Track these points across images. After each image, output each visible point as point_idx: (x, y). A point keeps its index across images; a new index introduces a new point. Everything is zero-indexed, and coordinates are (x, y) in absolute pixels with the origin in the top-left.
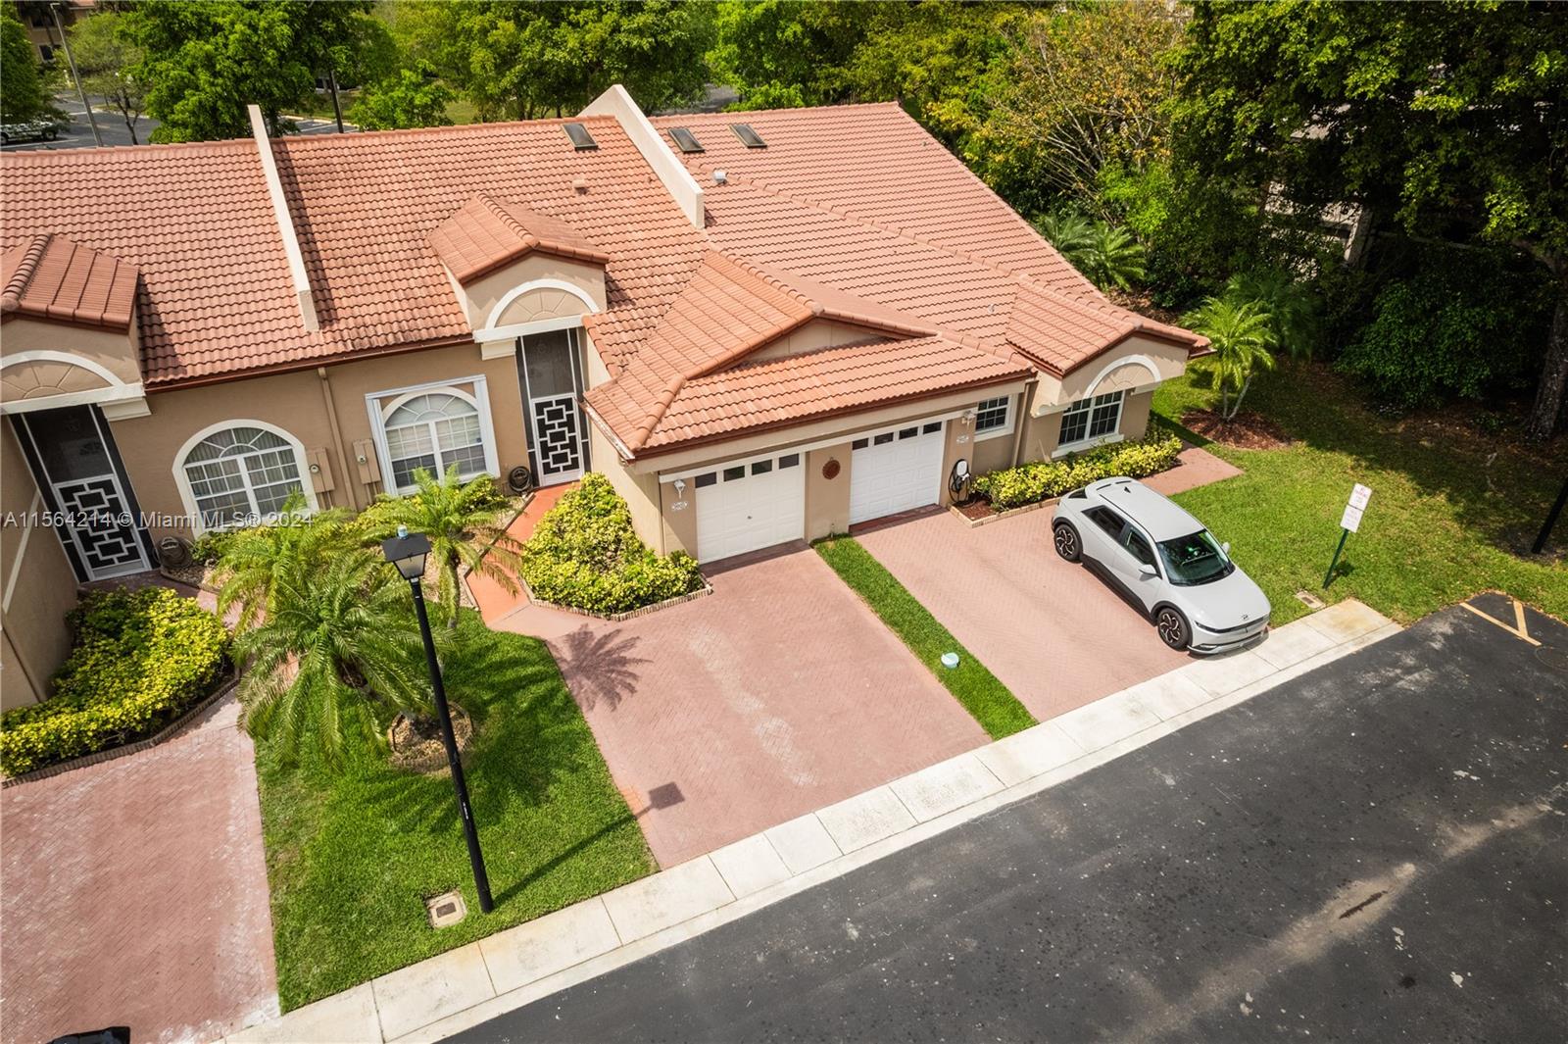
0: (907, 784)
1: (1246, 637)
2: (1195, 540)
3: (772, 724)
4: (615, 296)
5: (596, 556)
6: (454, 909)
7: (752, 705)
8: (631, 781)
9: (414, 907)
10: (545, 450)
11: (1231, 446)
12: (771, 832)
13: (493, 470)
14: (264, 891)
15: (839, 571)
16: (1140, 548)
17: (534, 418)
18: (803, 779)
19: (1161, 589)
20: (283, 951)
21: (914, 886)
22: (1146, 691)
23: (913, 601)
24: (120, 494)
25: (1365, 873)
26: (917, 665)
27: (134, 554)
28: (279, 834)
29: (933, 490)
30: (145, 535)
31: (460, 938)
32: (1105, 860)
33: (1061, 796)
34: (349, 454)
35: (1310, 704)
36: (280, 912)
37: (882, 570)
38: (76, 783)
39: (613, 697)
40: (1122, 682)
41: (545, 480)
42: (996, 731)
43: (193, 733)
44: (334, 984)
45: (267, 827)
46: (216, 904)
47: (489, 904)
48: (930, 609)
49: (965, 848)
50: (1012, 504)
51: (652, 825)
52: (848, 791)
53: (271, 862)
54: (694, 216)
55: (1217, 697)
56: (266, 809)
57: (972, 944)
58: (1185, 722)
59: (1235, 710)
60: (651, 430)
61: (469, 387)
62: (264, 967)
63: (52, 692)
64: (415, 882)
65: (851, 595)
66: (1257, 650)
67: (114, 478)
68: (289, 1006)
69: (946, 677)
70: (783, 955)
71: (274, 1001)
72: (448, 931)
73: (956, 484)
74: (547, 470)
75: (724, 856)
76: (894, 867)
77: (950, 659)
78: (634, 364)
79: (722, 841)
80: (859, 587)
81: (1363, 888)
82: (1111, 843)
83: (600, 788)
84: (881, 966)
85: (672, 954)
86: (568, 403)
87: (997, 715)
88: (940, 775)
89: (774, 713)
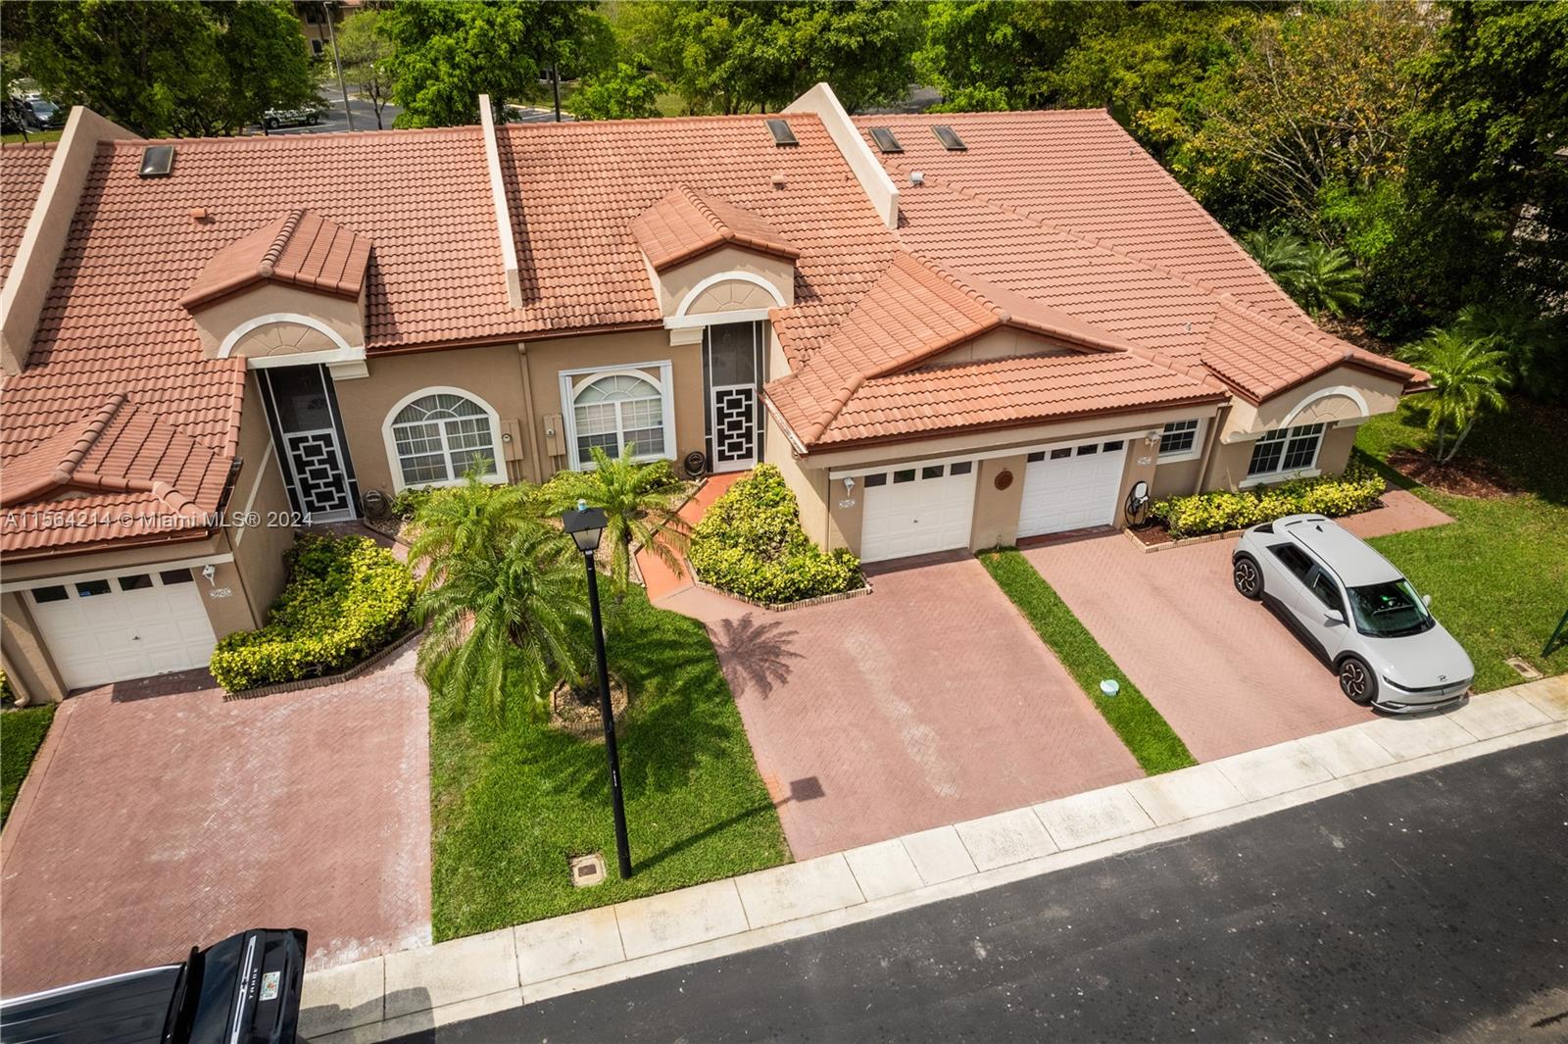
0: (1051, 808)
1: (1443, 700)
2: (1391, 589)
3: (919, 731)
4: (803, 292)
5: (761, 546)
6: (594, 871)
7: (904, 709)
8: (774, 770)
9: (557, 863)
10: (722, 437)
11: (1444, 491)
12: (908, 838)
13: (671, 453)
14: (427, 828)
15: (1002, 584)
16: (1328, 591)
17: (714, 405)
18: (945, 790)
19: (1347, 637)
20: (438, 888)
21: (1048, 914)
22: (1320, 744)
23: (1076, 622)
24: (337, 447)
26: (1074, 688)
27: (343, 503)
28: (445, 777)
29: (1106, 509)
30: (353, 486)
31: (597, 899)
32: (1255, 917)
33: (1216, 842)
34: (539, 425)
35: (1514, 782)
36: (439, 849)
37: (1047, 587)
38: (281, 706)
39: (765, 687)
40: (1294, 732)
41: (719, 466)
42: (1151, 767)
43: (378, 673)
44: (482, 924)
45: (435, 768)
46: (385, 834)
47: (628, 871)
48: (1093, 633)
49: (1107, 883)
50: (1192, 532)
51: (791, 816)
52: (991, 808)
53: (435, 801)
54: (886, 215)
55: (1401, 760)
56: (434, 752)
57: (1104, 982)
58: (1360, 782)
59: (1422, 777)
60: (826, 426)
61: (655, 371)
62: (421, 898)
63: (268, 621)
64: (561, 840)
65: (1013, 609)
66: (1454, 715)
67: (333, 432)
68: (440, 937)
69: (1104, 704)
70: (908, 964)
71: (428, 930)
72: (587, 891)
73: (1132, 506)
74: (722, 457)
75: (859, 856)
76: (1030, 891)
77: (1109, 687)
78: (815, 359)
79: (858, 841)
80: (1021, 602)
82: (1266, 900)
83: (743, 773)
84: (1006, 990)
85: (798, 946)
86: (748, 394)
87: (1154, 749)
88: (1086, 803)
89: (922, 719)
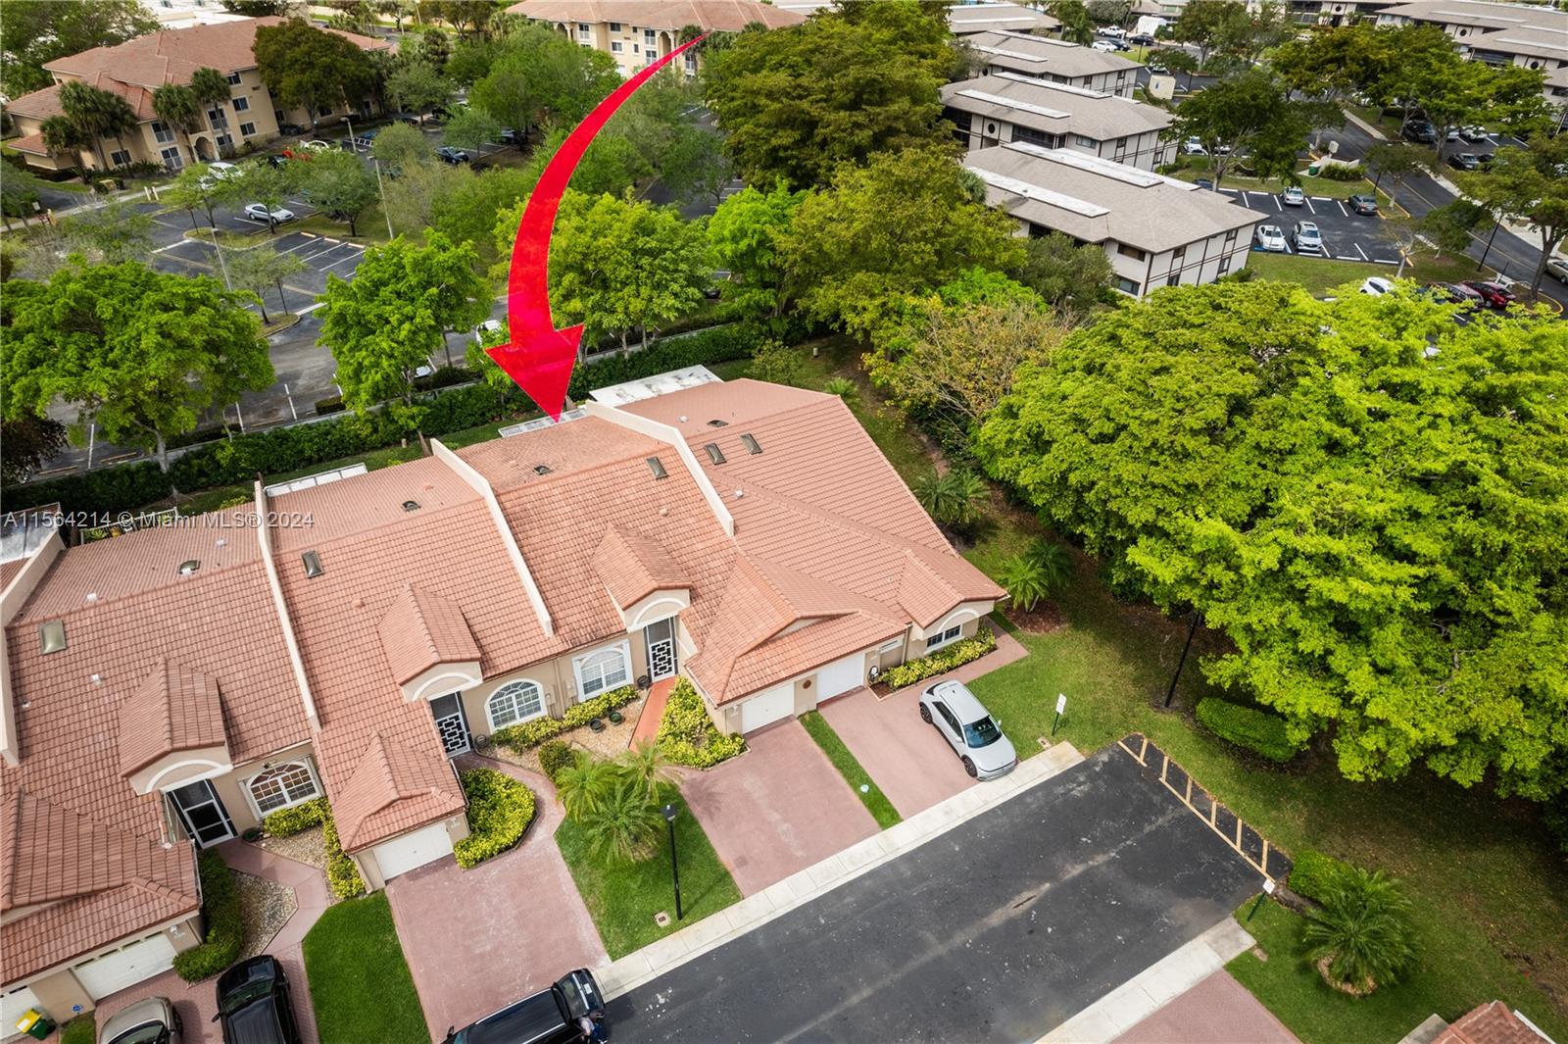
0: (844, 854)
1: (1006, 771)
2: (986, 720)
3: (785, 826)
4: (694, 596)
5: (692, 736)
6: (664, 919)
7: (775, 816)
8: (725, 855)
9: (649, 919)
10: (655, 666)
12: (788, 879)
13: (630, 680)
14: (588, 915)
15: (813, 736)
16: (955, 725)
17: (651, 653)
18: (799, 853)
19: (964, 749)
20: (605, 940)
21: (846, 901)
22: (954, 801)
23: (848, 753)
24: (461, 720)
25: (1028, 888)
26: (850, 790)
27: (464, 744)
28: (586, 890)
29: (861, 680)
30: (469, 736)
31: (671, 930)
32: (923, 887)
33: (909, 858)
34: (564, 684)
35: (1028, 805)
36: (598, 923)
37: (834, 734)
38: (492, 870)
39: (711, 815)
40: (944, 796)
41: (655, 679)
42: (884, 826)
43: (529, 843)
44: (630, 949)
45: (579, 887)
46: (571, 921)
47: (680, 916)
48: (854, 754)
49: (868, 883)
50: (901, 687)
51: (738, 876)
52: (819, 858)
53: (586, 901)
54: (729, 530)
55: (986, 803)
56: (575, 877)
57: (868, 924)
58: (969, 817)
59: (993, 810)
61: (621, 647)
62: (599, 945)
63: (473, 830)
64: (648, 908)
65: (818, 749)
66: (1011, 775)
67: (460, 714)
68: (614, 959)
69: (863, 797)
70: (796, 931)
71: (607, 957)
72: (666, 928)
73: (871, 678)
74: (656, 674)
75: (770, 890)
76: (838, 893)
77: (865, 789)
79: (768, 885)
80: (823, 745)
81: (1026, 895)
82: (928, 879)
83: (712, 861)
84: (833, 934)
85: (753, 933)
86: (668, 644)
87: (886, 816)
88: (857, 849)
89: (786, 820)
